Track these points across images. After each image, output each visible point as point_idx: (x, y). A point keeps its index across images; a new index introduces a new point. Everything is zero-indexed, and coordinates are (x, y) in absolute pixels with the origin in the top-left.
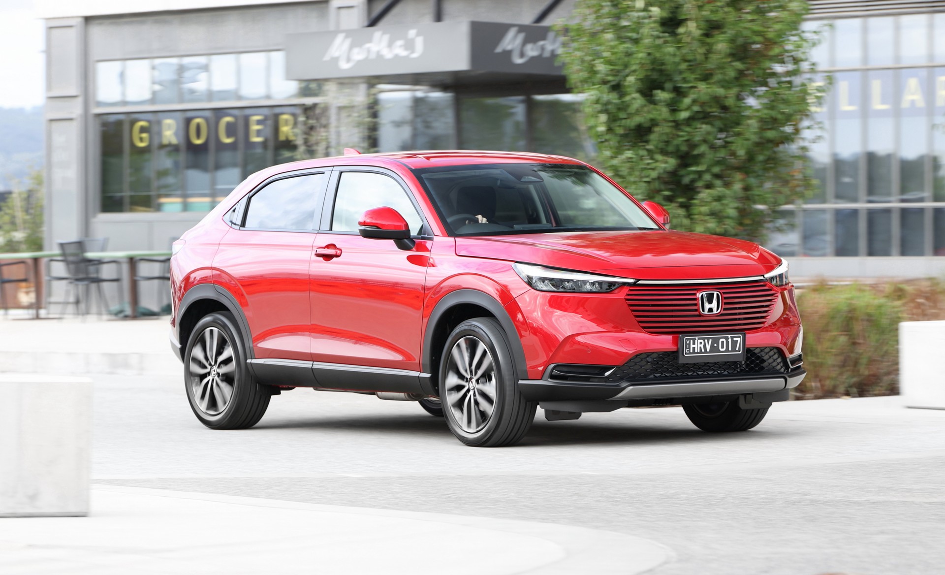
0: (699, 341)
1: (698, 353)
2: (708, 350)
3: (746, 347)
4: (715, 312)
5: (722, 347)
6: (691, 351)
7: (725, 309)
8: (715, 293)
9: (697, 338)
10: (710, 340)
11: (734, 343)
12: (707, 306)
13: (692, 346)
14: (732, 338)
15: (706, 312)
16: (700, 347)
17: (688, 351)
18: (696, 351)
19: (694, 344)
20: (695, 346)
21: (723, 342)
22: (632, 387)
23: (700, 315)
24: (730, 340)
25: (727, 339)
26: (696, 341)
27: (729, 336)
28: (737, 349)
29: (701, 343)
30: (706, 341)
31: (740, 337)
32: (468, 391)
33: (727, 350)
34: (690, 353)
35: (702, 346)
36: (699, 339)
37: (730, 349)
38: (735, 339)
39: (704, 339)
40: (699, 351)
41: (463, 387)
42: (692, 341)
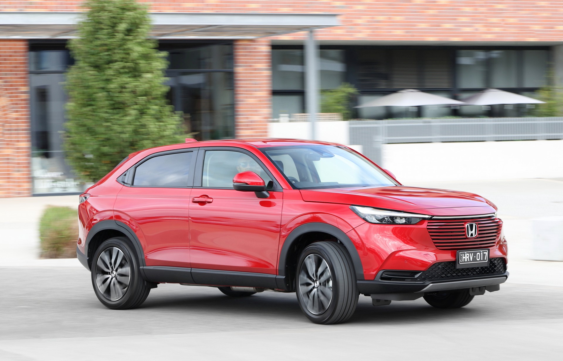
0: (467, 254)
1: (466, 262)
2: (471, 260)
3: (490, 258)
4: (474, 236)
5: (478, 258)
6: (463, 261)
7: (479, 234)
8: (474, 224)
9: (466, 252)
10: (472, 254)
11: (484, 255)
12: (470, 233)
13: (463, 258)
14: (483, 252)
15: (469, 236)
16: (467, 258)
17: (461, 261)
18: (465, 261)
19: (464, 256)
20: (465, 258)
21: (478, 255)
22: (432, 284)
23: (467, 238)
24: (482, 254)
25: (480, 253)
26: (465, 254)
27: (481, 251)
28: (485, 259)
29: (468, 256)
30: (470, 254)
31: (486, 251)
32: (314, 287)
33: (480, 260)
34: (462, 262)
35: (468, 257)
36: (467, 253)
37: (482, 260)
38: (484, 253)
39: (469, 253)
40: (467, 261)
41: (311, 284)
42: (463, 254)
